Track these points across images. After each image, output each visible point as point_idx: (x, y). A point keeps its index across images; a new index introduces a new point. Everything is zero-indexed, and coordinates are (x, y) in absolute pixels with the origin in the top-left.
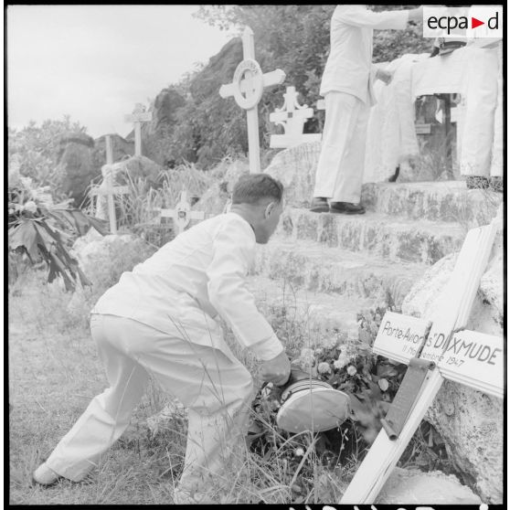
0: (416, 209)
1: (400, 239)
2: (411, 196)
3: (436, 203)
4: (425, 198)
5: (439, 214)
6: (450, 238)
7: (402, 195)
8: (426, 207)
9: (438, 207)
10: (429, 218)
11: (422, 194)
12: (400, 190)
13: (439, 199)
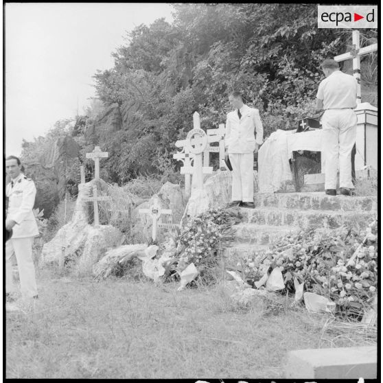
0: (305, 204)
1: (309, 218)
2: (301, 199)
3: (318, 201)
4: (311, 200)
5: (320, 207)
6: (340, 216)
7: (296, 199)
8: (311, 203)
9: (319, 204)
10: (314, 209)
11: (309, 198)
12: (294, 196)
13: (320, 200)
